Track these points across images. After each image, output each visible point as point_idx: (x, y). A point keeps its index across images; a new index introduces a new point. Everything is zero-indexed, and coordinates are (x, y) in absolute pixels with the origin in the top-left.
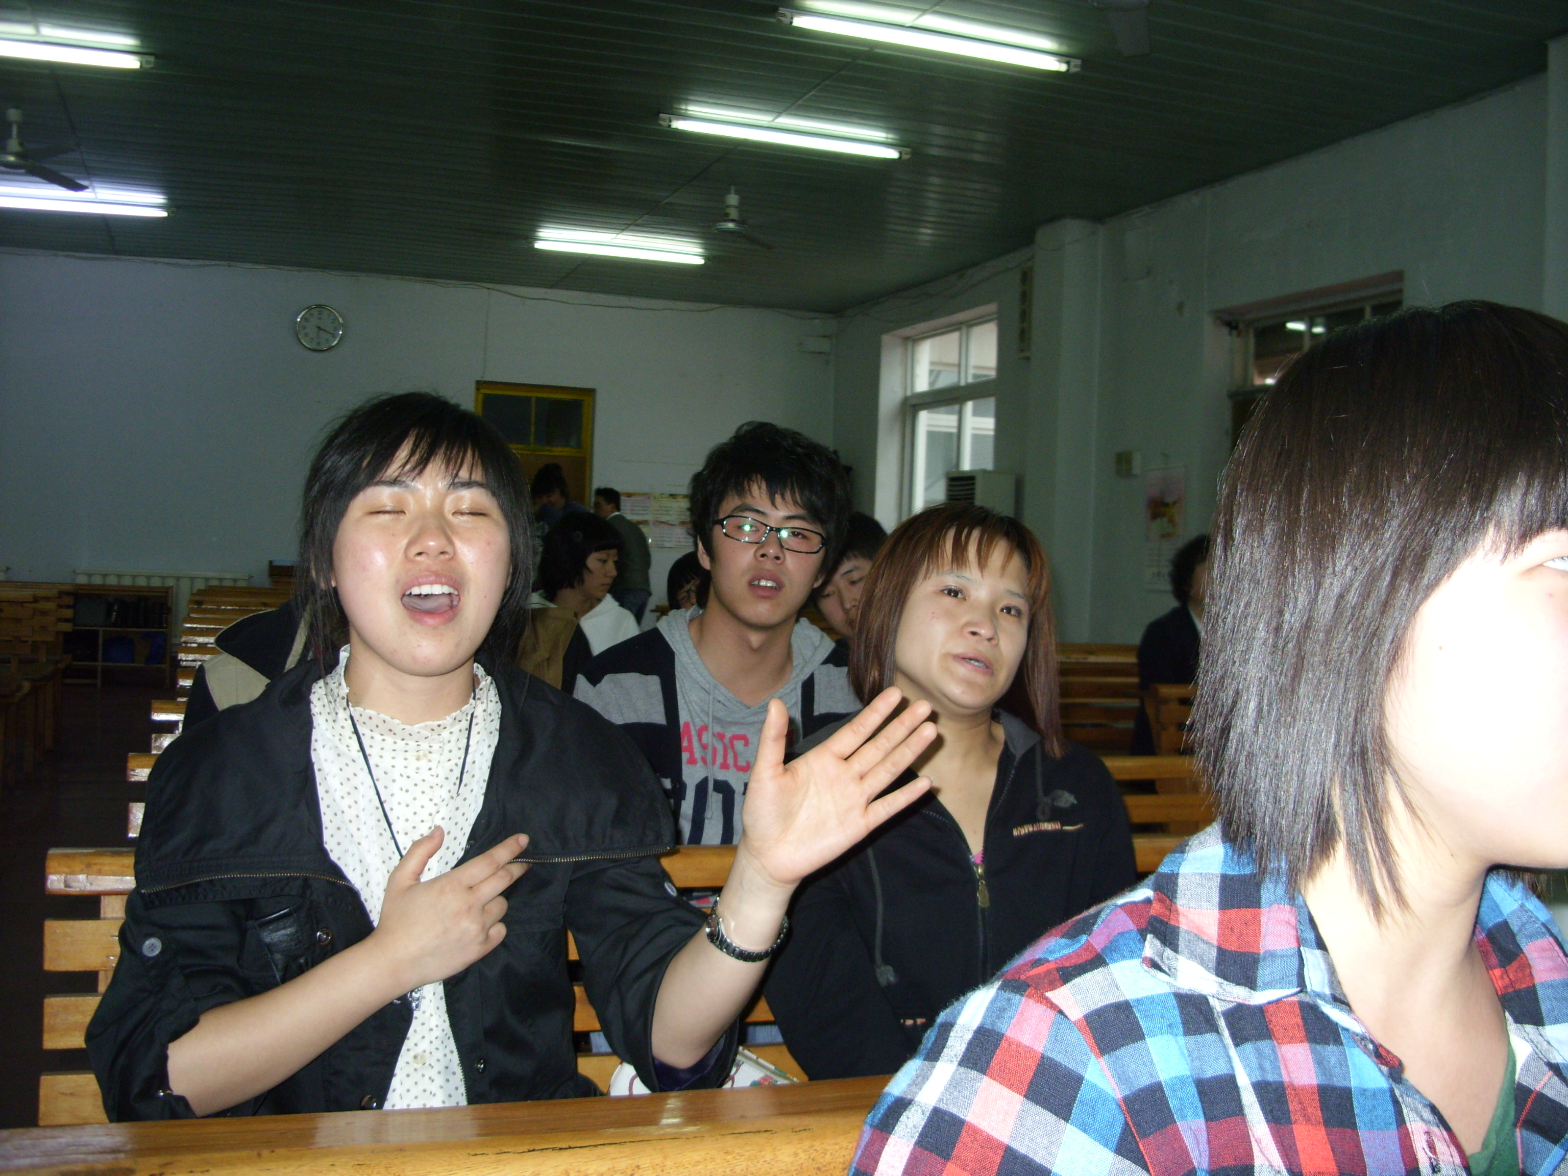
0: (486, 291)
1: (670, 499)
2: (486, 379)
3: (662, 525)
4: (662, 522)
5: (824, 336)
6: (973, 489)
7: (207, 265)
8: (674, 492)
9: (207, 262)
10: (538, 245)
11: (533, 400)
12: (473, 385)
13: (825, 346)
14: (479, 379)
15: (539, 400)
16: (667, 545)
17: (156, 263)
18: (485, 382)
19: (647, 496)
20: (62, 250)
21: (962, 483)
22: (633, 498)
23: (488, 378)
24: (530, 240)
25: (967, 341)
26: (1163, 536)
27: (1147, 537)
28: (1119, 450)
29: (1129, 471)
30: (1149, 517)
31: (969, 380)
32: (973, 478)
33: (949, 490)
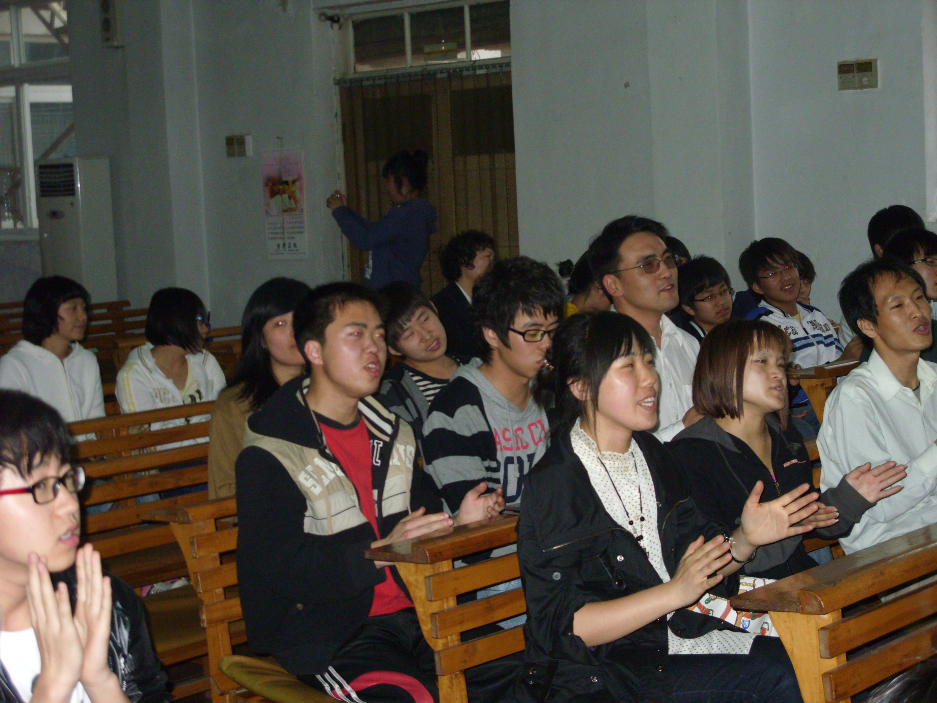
6: (72, 175)
21: (55, 170)
25: (17, 22)
26: (285, 211)
27: (267, 212)
28: (229, 135)
29: (242, 153)
30: (268, 194)
31: (24, 61)
32: (71, 166)
33: (40, 177)
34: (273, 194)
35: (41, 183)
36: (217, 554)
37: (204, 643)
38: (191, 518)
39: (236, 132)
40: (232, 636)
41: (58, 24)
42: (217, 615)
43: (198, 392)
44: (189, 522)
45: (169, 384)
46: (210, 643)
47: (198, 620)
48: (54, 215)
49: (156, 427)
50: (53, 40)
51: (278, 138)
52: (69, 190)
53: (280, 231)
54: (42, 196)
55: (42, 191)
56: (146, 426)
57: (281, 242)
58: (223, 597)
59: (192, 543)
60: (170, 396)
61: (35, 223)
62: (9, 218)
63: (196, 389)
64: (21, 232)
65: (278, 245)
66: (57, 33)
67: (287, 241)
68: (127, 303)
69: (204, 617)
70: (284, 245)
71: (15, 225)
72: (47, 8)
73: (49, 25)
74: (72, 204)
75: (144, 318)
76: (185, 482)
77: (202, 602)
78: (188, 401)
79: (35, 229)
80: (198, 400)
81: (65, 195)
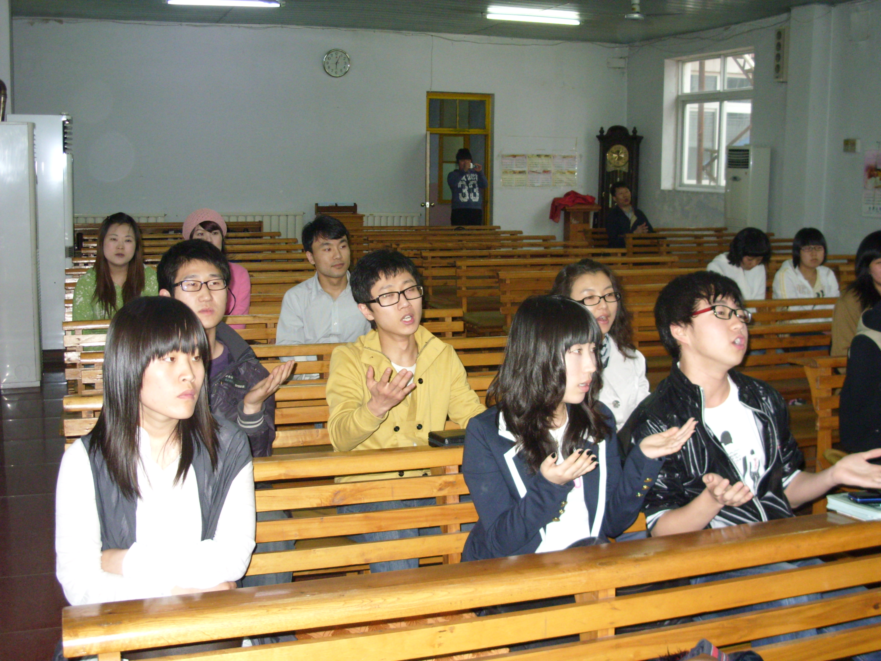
0: (430, 37)
1: (537, 158)
2: (432, 90)
3: (533, 174)
4: (533, 172)
5: (621, 58)
6: (748, 157)
7: (269, 27)
8: (539, 153)
9: (269, 25)
10: (489, 17)
11: (458, 101)
12: (425, 94)
13: (622, 63)
14: (429, 90)
15: (461, 101)
16: (536, 185)
17: (239, 27)
18: (432, 92)
19: (524, 156)
20: (185, 22)
21: (738, 153)
22: (517, 158)
23: (433, 90)
24: (483, 14)
25: (724, 65)
26: (876, 187)
27: (865, 187)
28: (846, 138)
29: (853, 150)
30: (866, 177)
31: (726, 88)
32: (748, 151)
33: (729, 156)
34: (870, 176)
35: (729, 159)
36: (830, 389)
37: (815, 439)
38: (818, 365)
39: (851, 136)
40: (833, 438)
41: (747, 67)
42: (826, 424)
43: (822, 292)
44: (816, 367)
45: (806, 283)
46: (819, 439)
47: (814, 425)
48: (735, 179)
49: (793, 309)
50: (744, 77)
51: (877, 142)
52: (745, 165)
53: (871, 199)
54: (729, 167)
55: (729, 164)
56: (786, 308)
57: (872, 206)
58: (830, 415)
59: (817, 381)
60: (806, 290)
61: (723, 182)
62: (706, 179)
63: (821, 289)
64: (713, 187)
65: (870, 208)
66: (746, 72)
67: (876, 206)
68: (773, 235)
69: (818, 424)
70: (874, 208)
71: (710, 183)
72: (742, 58)
73: (742, 68)
74: (746, 173)
75: (791, 244)
76: (810, 344)
77: (816, 416)
78: (816, 296)
79: (722, 187)
80: (821, 296)
81: (742, 168)
